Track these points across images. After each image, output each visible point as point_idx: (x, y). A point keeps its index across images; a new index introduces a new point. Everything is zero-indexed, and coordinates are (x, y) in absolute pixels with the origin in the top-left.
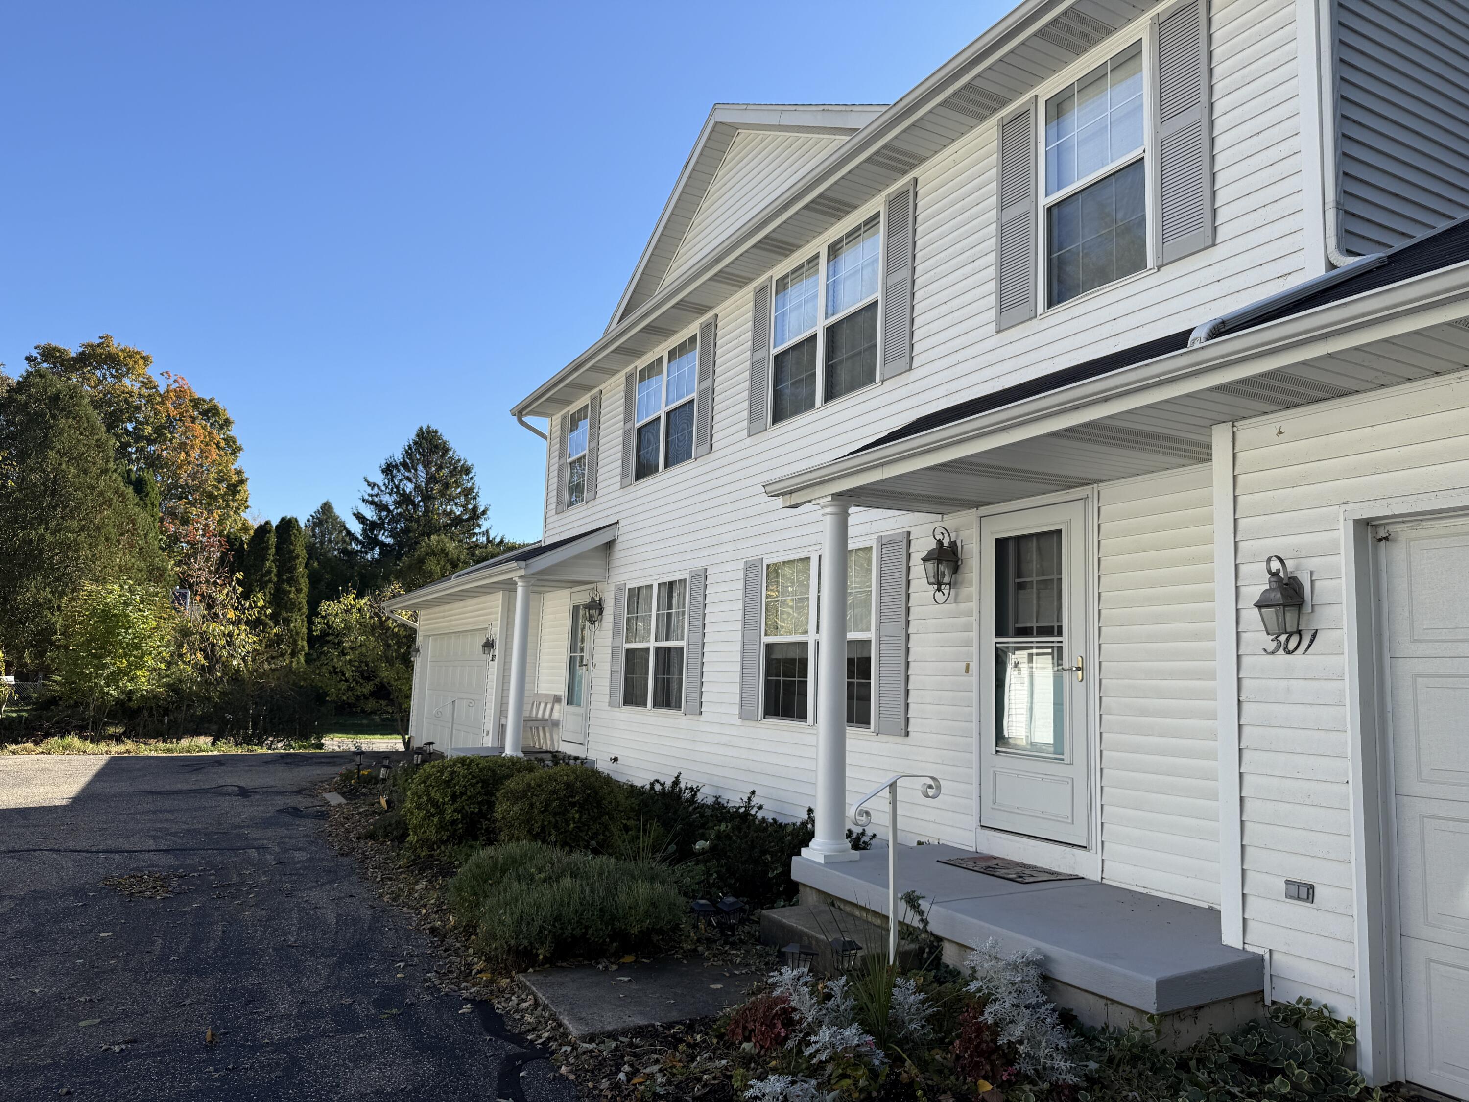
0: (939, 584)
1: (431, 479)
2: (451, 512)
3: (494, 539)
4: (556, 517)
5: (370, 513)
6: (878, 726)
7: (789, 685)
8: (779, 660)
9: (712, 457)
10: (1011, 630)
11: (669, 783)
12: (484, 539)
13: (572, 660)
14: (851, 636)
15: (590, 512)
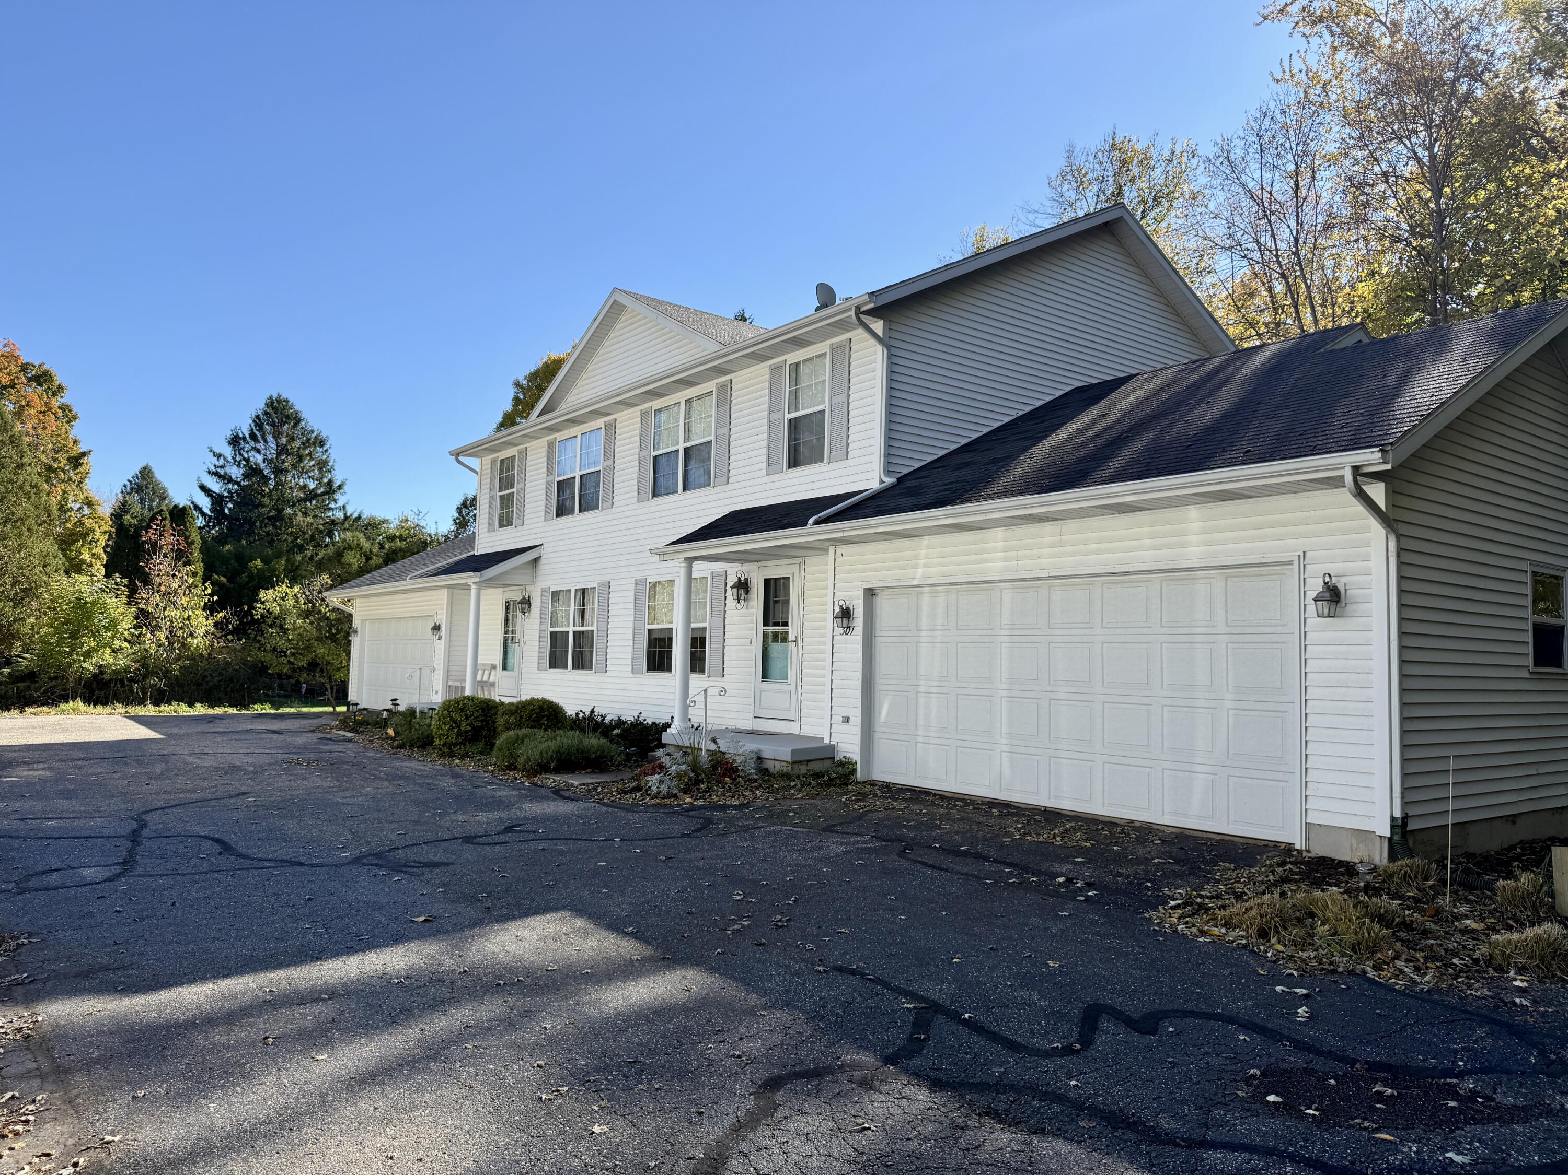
0: (739, 600)
1: (282, 450)
2: (305, 486)
3: (351, 515)
4: (487, 535)
5: (216, 486)
6: (709, 673)
7: (661, 653)
8: (656, 639)
9: (613, 510)
10: (771, 623)
11: (587, 714)
12: (341, 515)
13: (506, 640)
14: (693, 625)
15: (518, 534)
